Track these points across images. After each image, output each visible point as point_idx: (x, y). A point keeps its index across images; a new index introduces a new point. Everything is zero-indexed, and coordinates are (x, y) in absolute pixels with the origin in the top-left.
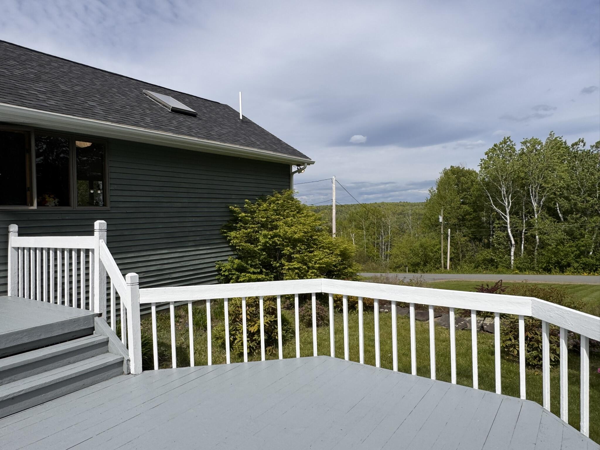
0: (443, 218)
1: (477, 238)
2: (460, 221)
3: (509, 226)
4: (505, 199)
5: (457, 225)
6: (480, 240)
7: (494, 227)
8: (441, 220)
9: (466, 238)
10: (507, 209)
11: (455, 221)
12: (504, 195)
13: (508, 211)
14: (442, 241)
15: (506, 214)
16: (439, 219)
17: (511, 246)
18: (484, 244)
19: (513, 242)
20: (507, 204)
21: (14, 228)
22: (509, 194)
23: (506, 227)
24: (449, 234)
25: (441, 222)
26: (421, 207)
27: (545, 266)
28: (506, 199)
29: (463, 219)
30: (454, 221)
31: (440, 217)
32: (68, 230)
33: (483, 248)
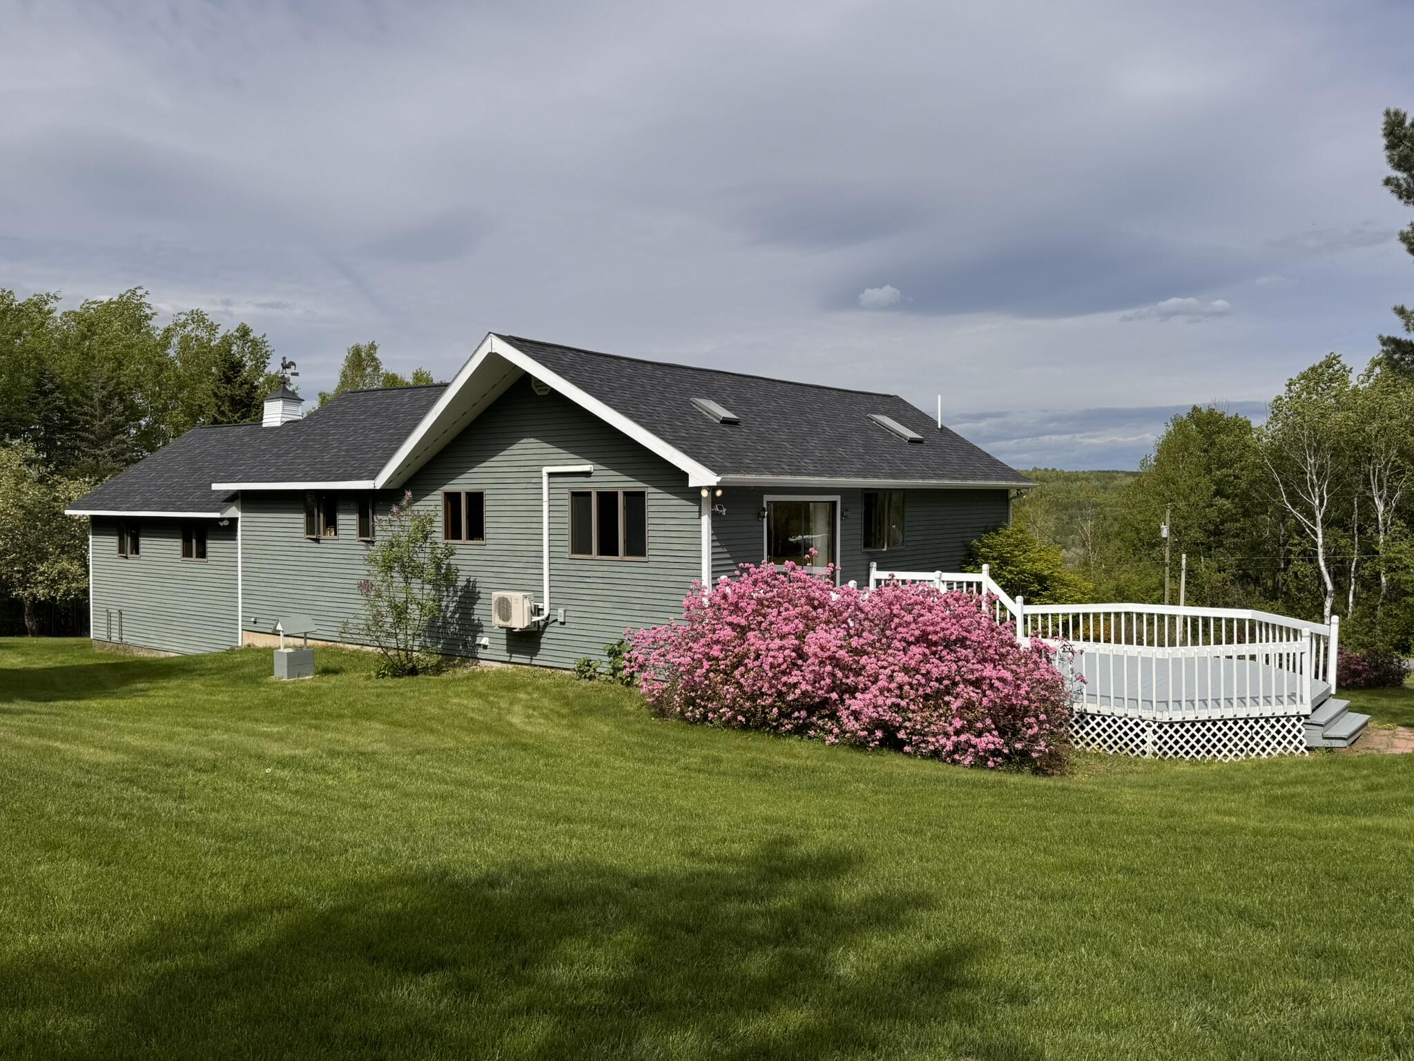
0: (1171, 530)
1: (1248, 576)
2: (1209, 537)
3: (1320, 550)
4: (1313, 490)
5: (1203, 544)
6: (1256, 581)
7: (1290, 552)
8: (1165, 533)
9: (1223, 575)
10: (1317, 512)
11: (1200, 536)
12: (1311, 480)
13: (1319, 518)
14: (1167, 579)
15: (1315, 524)
16: (1159, 529)
17: (1326, 595)
18: (1265, 590)
19: (1330, 587)
20: (1317, 502)
21: (874, 565)
22: (1324, 480)
23: (1316, 553)
24: (1184, 566)
25: (1166, 539)
26: (1095, 483)
27: (1399, 641)
28: (1317, 490)
29: (1217, 532)
30: (1195, 534)
31: (1163, 526)
32: (916, 567)
33: (1262, 598)
